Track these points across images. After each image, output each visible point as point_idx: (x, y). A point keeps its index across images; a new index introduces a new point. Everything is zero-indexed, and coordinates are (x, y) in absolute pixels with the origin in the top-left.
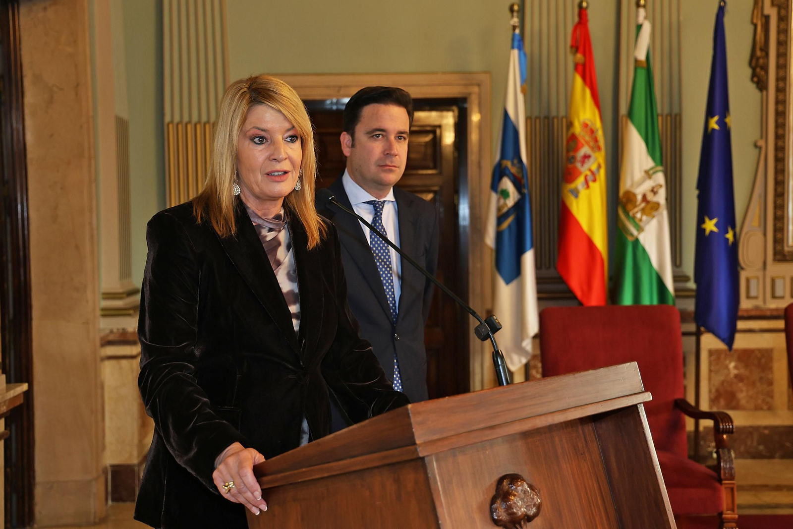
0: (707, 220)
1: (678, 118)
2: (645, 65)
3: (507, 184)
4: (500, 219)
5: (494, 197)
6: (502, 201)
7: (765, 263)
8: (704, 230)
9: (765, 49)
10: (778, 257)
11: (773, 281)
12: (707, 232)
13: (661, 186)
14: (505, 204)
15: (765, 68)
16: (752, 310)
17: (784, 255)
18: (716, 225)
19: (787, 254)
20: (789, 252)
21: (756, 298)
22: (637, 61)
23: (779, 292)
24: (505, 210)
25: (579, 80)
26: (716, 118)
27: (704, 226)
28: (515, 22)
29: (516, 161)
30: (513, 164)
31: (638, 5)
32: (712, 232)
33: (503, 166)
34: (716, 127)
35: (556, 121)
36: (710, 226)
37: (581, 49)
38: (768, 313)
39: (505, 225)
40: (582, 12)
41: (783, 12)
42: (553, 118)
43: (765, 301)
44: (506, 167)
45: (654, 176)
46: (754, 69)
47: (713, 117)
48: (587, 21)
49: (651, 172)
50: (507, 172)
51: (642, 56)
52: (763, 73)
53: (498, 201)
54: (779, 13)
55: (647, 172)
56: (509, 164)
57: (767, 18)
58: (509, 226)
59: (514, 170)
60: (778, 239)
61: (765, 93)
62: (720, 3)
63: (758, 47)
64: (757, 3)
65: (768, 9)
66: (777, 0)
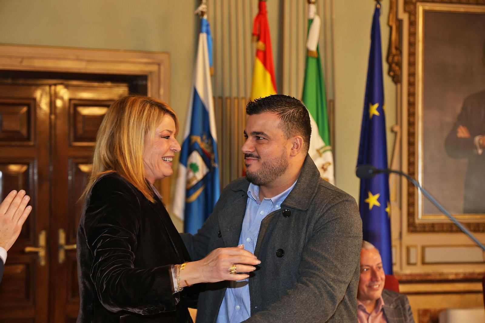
0: (370, 195)
1: (332, 104)
2: (316, 55)
3: (196, 158)
4: (189, 192)
5: (183, 170)
6: (191, 174)
7: (401, 234)
8: (368, 204)
9: (399, 48)
10: (411, 228)
11: (408, 250)
12: (371, 206)
13: (330, 164)
14: (195, 177)
15: (399, 64)
18: (379, 200)
19: (417, 226)
20: (419, 224)
22: (308, 52)
23: (413, 260)
24: (194, 182)
25: (259, 66)
26: (376, 106)
27: (367, 201)
28: (204, 8)
29: (204, 137)
30: (202, 140)
31: (309, 2)
32: (375, 206)
33: (193, 141)
34: (377, 113)
35: (228, 101)
36: (373, 200)
37: (262, 37)
38: (404, 278)
39: (194, 197)
40: (261, 4)
42: (227, 98)
44: (196, 142)
45: (324, 155)
46: (390, 64)
47: (373, 104)
48: (266, 12)
49: (321, 151)
50: (197, 147)
51: (313, 47)
52: (397, 68)
53: (187, 174)
54: (410, 19)
55: (318, 151)
56: (197, 139)
57: (400, 23)
58: (198, 198)
59: (203, 146)
60: (411, 214)
61: (399, 86)
62: (376, 6)
63: (393, 46)
64: (392, 9)
65: (401, 14)
66: (408, 7)
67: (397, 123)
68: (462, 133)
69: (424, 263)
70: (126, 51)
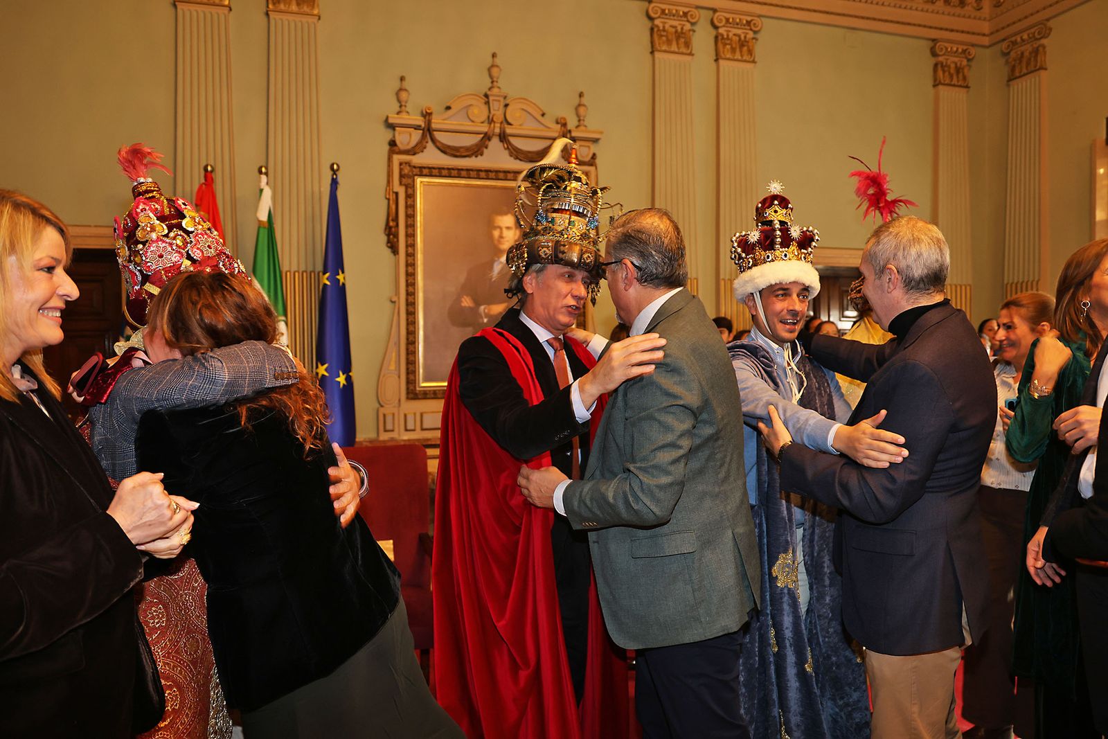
0: (319, 365)
2: (267, 225)
7: (399, 401)
9: (396, 219)
10: (411, 396)
11: (405, 416)
12: (320, 376)
15: (396, 236)
16: (388, 441)
17: (416, 394)
18: (327, 370)
19: (417, 392)
20: (420, 391)
21: (392, 431)
22: (260, 222)
23: (410, 426)
27: (316, 371)
31: (260, 172)
32: (323, 376)
36: (322, 370)
40: (208, 176)
41: (410, 191)
43: (399, 434)
46: (388, 235)
47: (325, 273)
48: (212, 183)
51: (263, 217)
52: (395, 240)
54: (406, 192)
57: (397, 194)
60: (411, 381)
61: (397, 256)
62: (333, 176)
63: (390, 218)
64: (389, 182)
65: (397, 187)
66: (404, 181)
67: (396, 295)
68: (467, 302)
69: (423, 429)
70: (96, 226)
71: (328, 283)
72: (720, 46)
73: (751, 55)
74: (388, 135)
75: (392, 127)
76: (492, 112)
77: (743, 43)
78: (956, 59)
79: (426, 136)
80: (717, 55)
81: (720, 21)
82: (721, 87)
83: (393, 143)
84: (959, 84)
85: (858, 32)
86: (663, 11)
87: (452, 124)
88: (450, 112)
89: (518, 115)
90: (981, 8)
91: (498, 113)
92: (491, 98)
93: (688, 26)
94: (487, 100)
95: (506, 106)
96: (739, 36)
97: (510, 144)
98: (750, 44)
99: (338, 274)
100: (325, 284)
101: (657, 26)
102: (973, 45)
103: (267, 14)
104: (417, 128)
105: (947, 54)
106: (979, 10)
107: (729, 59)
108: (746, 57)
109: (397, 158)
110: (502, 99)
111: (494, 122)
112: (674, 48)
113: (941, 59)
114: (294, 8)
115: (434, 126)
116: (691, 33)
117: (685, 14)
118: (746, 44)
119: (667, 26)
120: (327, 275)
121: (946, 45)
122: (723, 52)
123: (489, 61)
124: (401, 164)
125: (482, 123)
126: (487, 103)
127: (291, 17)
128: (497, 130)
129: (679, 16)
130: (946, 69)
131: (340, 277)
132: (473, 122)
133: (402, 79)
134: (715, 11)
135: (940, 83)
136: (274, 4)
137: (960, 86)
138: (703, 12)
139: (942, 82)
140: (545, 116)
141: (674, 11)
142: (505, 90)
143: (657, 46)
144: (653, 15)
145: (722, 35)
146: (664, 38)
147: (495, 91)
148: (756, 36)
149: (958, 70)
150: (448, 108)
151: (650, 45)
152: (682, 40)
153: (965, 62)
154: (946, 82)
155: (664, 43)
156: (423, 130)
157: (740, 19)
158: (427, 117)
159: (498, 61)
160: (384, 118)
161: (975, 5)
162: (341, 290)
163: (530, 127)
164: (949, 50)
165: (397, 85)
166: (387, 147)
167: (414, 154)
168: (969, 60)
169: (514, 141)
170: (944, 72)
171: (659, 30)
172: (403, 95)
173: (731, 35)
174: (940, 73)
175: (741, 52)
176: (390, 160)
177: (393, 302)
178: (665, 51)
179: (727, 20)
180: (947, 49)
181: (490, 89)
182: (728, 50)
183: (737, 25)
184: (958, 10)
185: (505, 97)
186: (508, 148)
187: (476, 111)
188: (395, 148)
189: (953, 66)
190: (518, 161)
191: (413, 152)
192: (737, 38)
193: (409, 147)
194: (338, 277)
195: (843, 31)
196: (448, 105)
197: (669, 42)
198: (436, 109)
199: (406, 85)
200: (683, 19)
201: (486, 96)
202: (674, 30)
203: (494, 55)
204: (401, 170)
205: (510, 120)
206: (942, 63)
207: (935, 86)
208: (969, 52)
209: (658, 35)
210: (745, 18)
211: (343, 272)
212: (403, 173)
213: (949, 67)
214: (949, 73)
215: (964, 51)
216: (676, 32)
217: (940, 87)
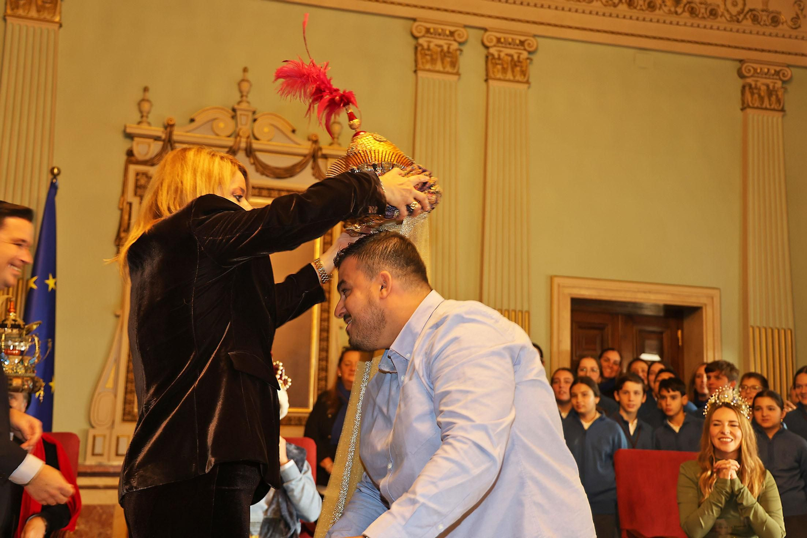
7: (113, 422)
10: (129, 417)
11: (118, 439)
16: (96, 466)
21: (101, 455)
38: (111, 470)
43: (108, 459)
47: (32, 277)
57: (130, 204)
60: (129, 400)
62: (52, 179)
63: (122, 229)
64: (123, 193)
65: (130, 197)
66: (139, 192)
67: (121, 309)
71: (34, 287)
72: (490, 65)
73: (525, 75)
74: (125, 145)
75: (130, 136)
76: (240, 126)
77: (515, 64)
78: (768, 81)
79: (167, 147)
80: (487, 75)
81: (491, 41)
82: (491, 107)
83: (130, 153)
84: (772, 107)
85: (648, 52)
86: (428, 30)
87: (197, 136)
88: (194, 125)
89: (266, 130)
90: (800, 26)
91: (245, 129)
92: (239, 113)
93: (455, 46)
94: (233, 113)
95: (255, 120)
96: (511, 56)
97: (256, 158)
98: (524, 64)
99: (48, 279)
100: (32, 289)
101: (421, 45)
102: (788, 66)
103: (5, 20)
104: (157, 139)
105: (756, 75)
106: (796, 28)
107: (499, 79)
108: (518, 78)
109: (133, 168)
110: (250, 114)
111: (241, 137)
112: (439, 67)
113: (749, 80)
114: (33, 13)
115: (175, 138)
116: (458, 52)
117: (452, 34)
118: (517, 64)
119: (432, 45)
120: (35, 279)
121: (755, 66)
122: (493, 72)
123: (240, 75)
124: (137, 174)
125: (229, 136)
126: (234, 117)
127: (30, 23)
128: (243, 145)
129: (445, 35)
130: (755, 91)
131: (51, 282)
132: (217, 135)
133: (146, 89)
134: (485, 30)
135: (749, 106)
136: (12, 9)
137: (774, 110)
138: (472, 32)
139: (751, 105)
140: (297, 132)
141: (440, 31)
142: (255, 105)
143: (420, 66)
144: (417, 34)
145: (493, 55)
146: (428, 58)
147: (244, 105)
148: (531, 56)
149: (770, 92)
150: (192, 120)
151: (413, 63)
152: (450, 59)
153: (779, 84)
154: (756, 105)
155: (427, 62)
156: (164, 141)
157: (513, 39)
158: (168, 129)
159: (249, 76)
160: (123, 128)
161: (790, 23)
162: (51, 297)
163: (279, 143)
164: (759, 71)
165: (139, 95)
166: (123, 158)
167: (153, 165)
168: (784, 82)
169: (262, 157)
170: (752, 94)
171: (423, 49)
172: (146, 106)
173: (502, 55)
174: (748, 95)
175: (513, 71)
176: (126, 170)
177: (117, 316)
178: (429, 70)
179: (499, 40)
180: (755, 70)
181: (239, 103)
182: (498, 71)
183: (510, 44)
184: (770, 29)
185: (254, 113)
186: (254, 164)
187: (222, 125)
188: (133, 159)
189: (763, 88)
190: (264, 177)
191: (151, 162)
192: (509, 58)
193: (147, 157)
194: (47, 282)
195: (631, 52)
196: (192, 117)
197: (433, 61)
198: (178, 119)
199: (149, 95)
200: (450, 38)
201: (234, 110)
202: (439, 49)
203: (245, 70)
204: (137, 181)
205: (257, 135)
206: (750, 86)
207: (743, 109)
208: (784, 74)
209: (421, 54)
210: (518, 38)
211: (54, 277)
212: (139, 183)
213: (760, 89)
214: (759, 95)
215: (777, 73)
216: (442, 51)
217: (749, 111)
